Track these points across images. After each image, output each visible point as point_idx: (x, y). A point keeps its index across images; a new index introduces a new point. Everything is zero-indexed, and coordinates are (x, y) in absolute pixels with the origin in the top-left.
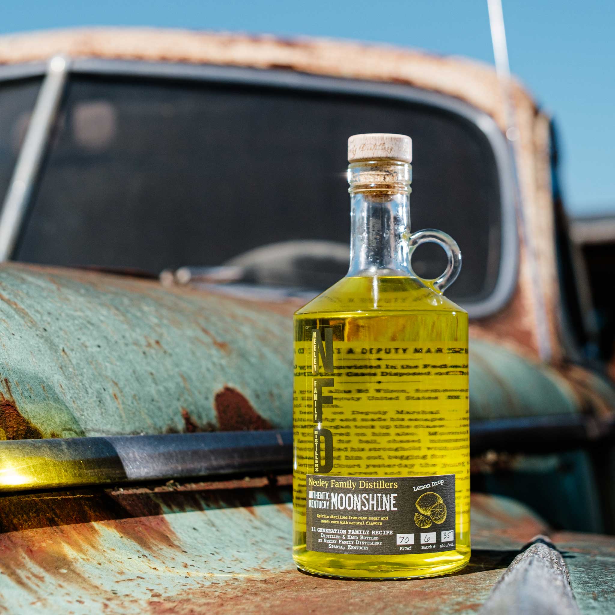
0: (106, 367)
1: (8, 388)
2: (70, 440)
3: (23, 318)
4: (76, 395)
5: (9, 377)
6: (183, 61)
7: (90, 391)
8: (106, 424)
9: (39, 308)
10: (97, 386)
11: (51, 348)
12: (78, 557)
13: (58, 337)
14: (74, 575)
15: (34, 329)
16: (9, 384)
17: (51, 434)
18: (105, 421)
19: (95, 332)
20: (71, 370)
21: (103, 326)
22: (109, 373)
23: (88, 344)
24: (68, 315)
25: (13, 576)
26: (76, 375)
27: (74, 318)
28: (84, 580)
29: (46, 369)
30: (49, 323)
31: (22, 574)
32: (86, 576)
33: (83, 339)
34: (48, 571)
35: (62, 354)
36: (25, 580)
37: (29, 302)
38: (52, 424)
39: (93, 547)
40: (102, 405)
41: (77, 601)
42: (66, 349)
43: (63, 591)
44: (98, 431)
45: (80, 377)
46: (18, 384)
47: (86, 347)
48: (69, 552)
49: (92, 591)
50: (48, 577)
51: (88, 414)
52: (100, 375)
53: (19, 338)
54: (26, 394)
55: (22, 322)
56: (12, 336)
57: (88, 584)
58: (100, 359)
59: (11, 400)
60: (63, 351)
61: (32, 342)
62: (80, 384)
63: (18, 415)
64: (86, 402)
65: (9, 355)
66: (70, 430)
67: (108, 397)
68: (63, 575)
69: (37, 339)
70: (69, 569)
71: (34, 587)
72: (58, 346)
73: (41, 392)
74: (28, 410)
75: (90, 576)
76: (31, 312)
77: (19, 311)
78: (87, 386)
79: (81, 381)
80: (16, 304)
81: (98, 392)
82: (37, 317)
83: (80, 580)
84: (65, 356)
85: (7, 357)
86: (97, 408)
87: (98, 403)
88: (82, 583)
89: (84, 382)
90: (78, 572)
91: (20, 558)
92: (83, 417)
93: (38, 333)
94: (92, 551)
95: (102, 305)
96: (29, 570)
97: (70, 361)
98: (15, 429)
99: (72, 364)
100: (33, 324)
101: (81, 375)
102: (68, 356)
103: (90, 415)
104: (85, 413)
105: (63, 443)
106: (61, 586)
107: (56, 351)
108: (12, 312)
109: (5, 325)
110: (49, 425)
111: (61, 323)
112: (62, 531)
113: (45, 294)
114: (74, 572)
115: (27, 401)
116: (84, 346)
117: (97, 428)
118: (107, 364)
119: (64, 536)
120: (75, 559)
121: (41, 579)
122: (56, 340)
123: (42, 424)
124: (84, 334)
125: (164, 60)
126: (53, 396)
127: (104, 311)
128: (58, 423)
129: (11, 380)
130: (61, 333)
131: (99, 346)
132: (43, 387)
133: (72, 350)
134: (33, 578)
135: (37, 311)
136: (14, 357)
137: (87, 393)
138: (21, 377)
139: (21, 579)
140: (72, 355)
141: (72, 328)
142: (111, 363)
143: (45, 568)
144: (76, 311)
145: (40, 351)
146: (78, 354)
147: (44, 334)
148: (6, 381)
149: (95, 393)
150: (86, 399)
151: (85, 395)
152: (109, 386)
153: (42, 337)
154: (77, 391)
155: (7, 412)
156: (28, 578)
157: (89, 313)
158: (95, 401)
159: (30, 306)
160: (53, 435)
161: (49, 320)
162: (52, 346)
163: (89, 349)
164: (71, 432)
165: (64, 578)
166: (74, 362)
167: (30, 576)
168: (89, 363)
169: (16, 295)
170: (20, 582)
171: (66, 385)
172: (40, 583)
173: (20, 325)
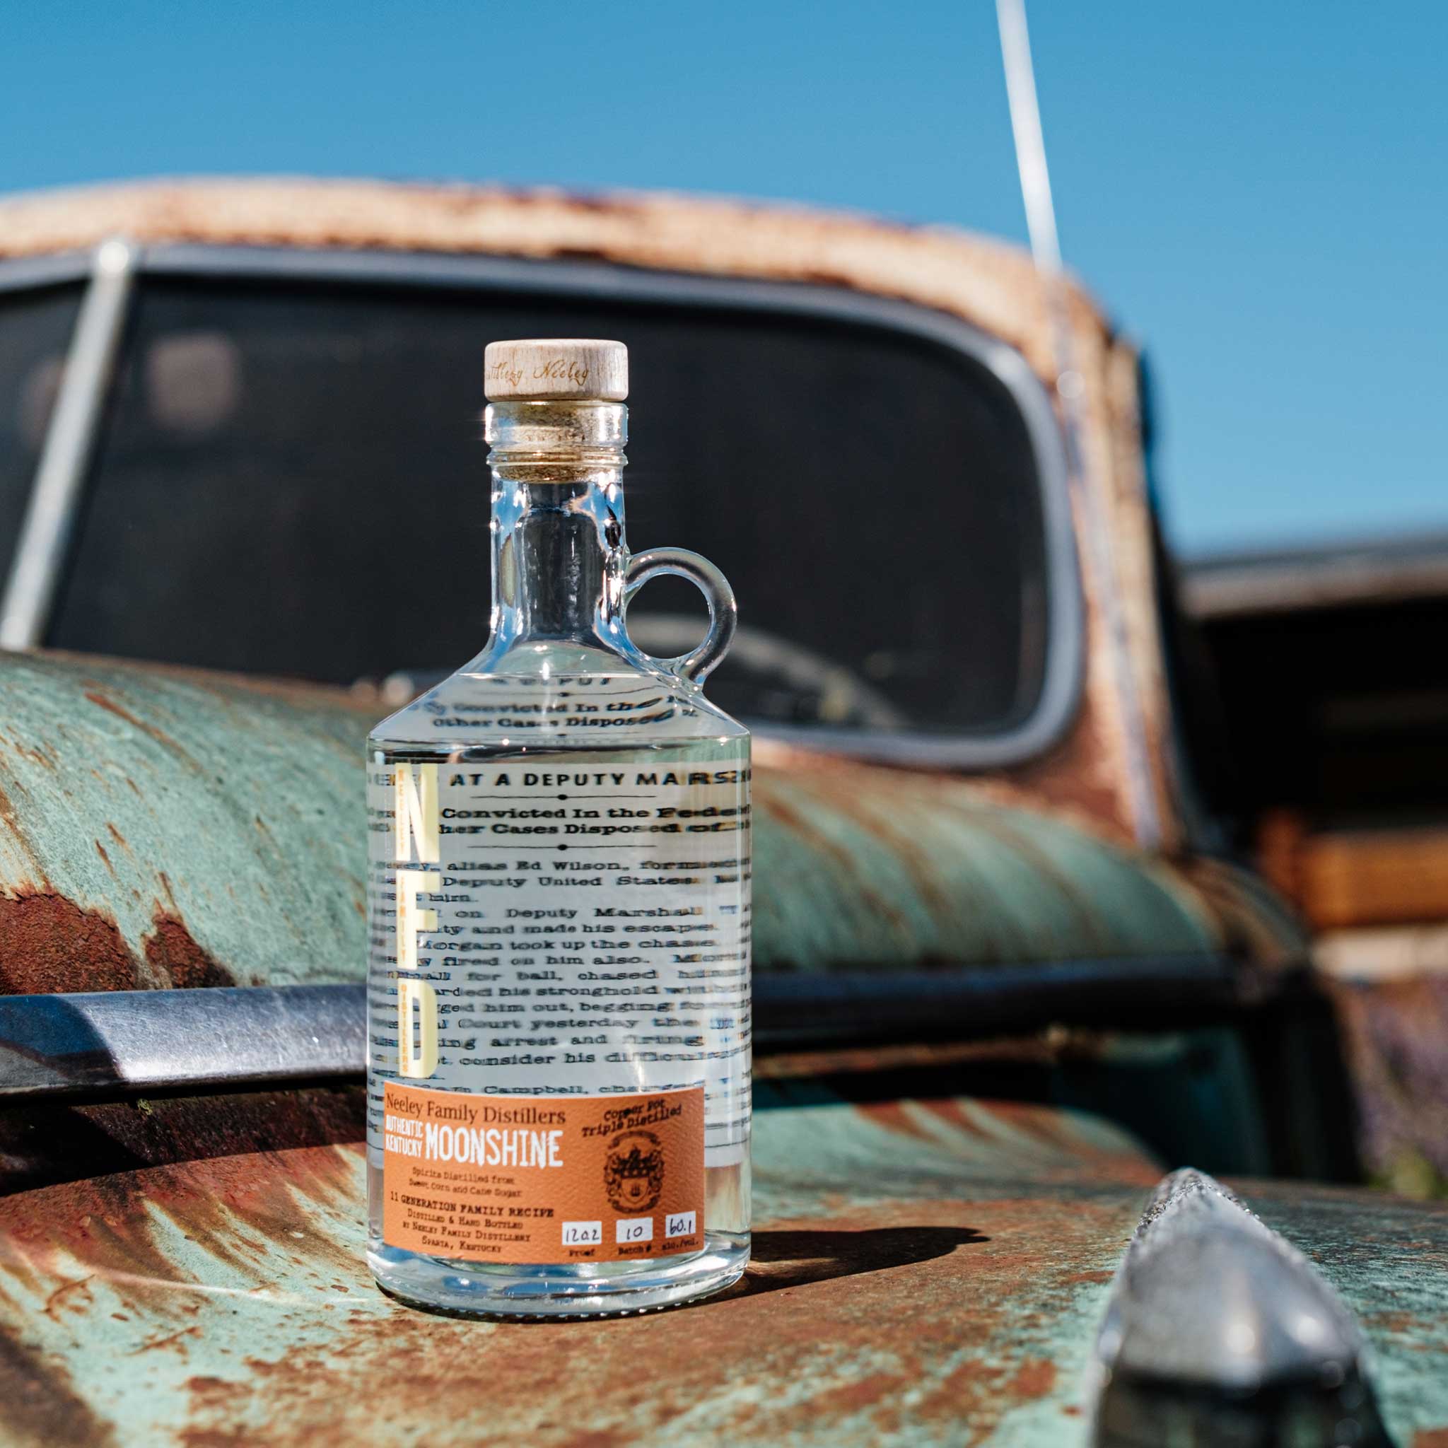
0: (338, 852)
1: (168, 890)
2: (287, 990)
3: (177, 757)
4: (289, 905)
5: (168, 870)
6: (375, 246)
7: (314, 897)
8: (349, 960)
9: (200, 738)
10: (326, 888)
11: (235, 815)
12: (320, 1210)
13: (246, 794)
14: (318, 1242)
15: (200, 779)
16: (169, 883)
17: (251, 978)
18: (344, 956)
19: (310, 787)
20: (275, 856)
21: (322, 774)
22: (345, 864)
23: (301, 807)
24: (255, 753)
25: (208, 1244)
26: (286, 867)
27: (267, 759)
28: (338, 1250)
29: (232, 854)
30: (225, 768)
31: (224, 1240)
32: (340, 1244)
33: (291, 797)
34: (269, 1234)
35: (257, 826)
36: (232, 1251)
37: (182, 728)
38: (251, 959)
39: (344, 1192)
40: (337, 924)
41: (334, 1287)
42: (263, 818)
43: (305, 1270)
44: (334, 973)
45: (293, 871)
46: (184, 883)
47: (298, 813)
48: (304, 1202)
49: (356, 1271)
50: (270, 1245)
51: (314, 942)
52: (329, 866)
53: (176, 796)
54: (201, 902)
55: (177, 765)
56: (163, 793)
57: (346, 1258)
58: (326, 836)
59: (175, 914)
60: (258, 820)
61: (201, 804)
62: (295, 884)
63: (190, 942)
64: (308, 919)
65: (162, 829)
66: (284, 971)
67: (347, 910)
68: (297, 1242)
69: (209, 797)
70: (305, 1230)
71: (250, 1262)
72: (247, 812)
73: (228, 898)
74: (207, 932)
75: (347, 1244)
76: (188, 747)
77: (166, 744)
78: (308, 887)
79: (296, 879)
80: (158, 732)
81: (330, 901)
82: (201, 757)
83: (330, 1250)
84: (262, 831)
85: (159, 832)
86: (330, 929)
87: (330, 920)
88: (334, 1256)
89: (303, 879)
90: (325, 1237)
91: (216, 1211)
92: (306, 947)
93: (209, 786)
94: (342, 1200)
95: (311, 733)
96: (234, 1233)
97: (272, 839)
98: (187, 969)
99: (276, 845)
100: (198, 770)
101: (295, 866)
102: (267, 831)
103: (318, 943)
104: (309, 940)
105: (276, 995)
106: (298, 1262)
107: (246, 821)
108: (156, 748)
109: (148, 772)
110: (246, 962)
111: (246, 768)
112: (284, 1163)
113: (205, 712)
114: (316, 1236)
115: (203, 915)
116: (294, 812)
117: (331, 967)
118: (340, 847)
119: (288, 1173)
120: (314, 1213)
121: (260, 1248)
122: (243, 801)
123: (234, 959)
124: (290, 788)
125: (334, 244)
126: (249, 907)
127: (318, 746)
128: (262, 958)
129: (171, 875)
130: (250, 787)
131: (320, 812)
132: (231, 890)
133: (274, 819)
134: (245, 1247)
135: (199, 746)
136: (173, 831)
137: (309, 901)
138: (188, 870)
139: (225, 1248)
140: (274, 828)
141: (268, 777)
142: (345, 843)
143: (262, 1229)
144: (268, 744)
145: (216, 820)
146: (286, 828)
147: (220, 789)
148: (163, 876)
149: (324, 902)
150: (309, 913)
151: (306, 904)
152: (347, 887)
153: (216, 794)
154: (291, 898)
155: (169, 935)
156: (236, 1247)
157: (292, 750)
158: (324, 917)
159: (185, 736)
160: (255, 982)
161: (224, 761)
162: (238, 812)
163: (305, 818)
164: (287, 975)
165: (300, 1247)
166: (280, 841)
167: (239, 1243)
168: (307, 844)
169: (156, 715)
170: (221, 1253)
171: (270, 886)
172: (259, 1256)
173: (174, 771)
